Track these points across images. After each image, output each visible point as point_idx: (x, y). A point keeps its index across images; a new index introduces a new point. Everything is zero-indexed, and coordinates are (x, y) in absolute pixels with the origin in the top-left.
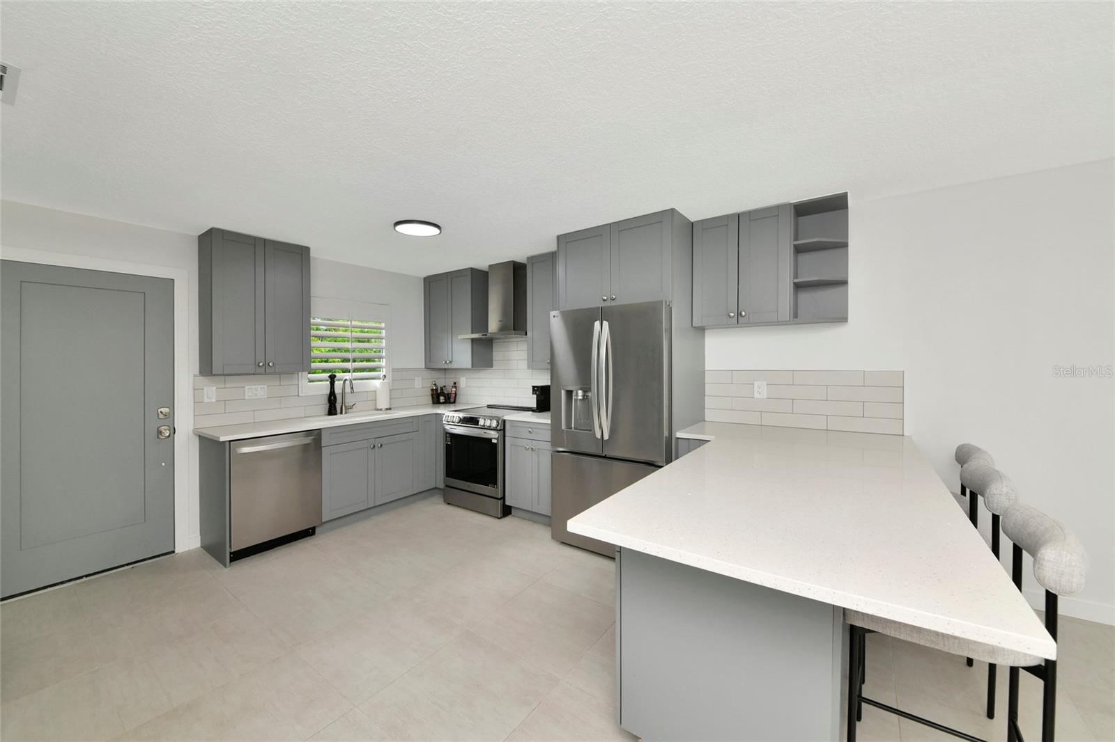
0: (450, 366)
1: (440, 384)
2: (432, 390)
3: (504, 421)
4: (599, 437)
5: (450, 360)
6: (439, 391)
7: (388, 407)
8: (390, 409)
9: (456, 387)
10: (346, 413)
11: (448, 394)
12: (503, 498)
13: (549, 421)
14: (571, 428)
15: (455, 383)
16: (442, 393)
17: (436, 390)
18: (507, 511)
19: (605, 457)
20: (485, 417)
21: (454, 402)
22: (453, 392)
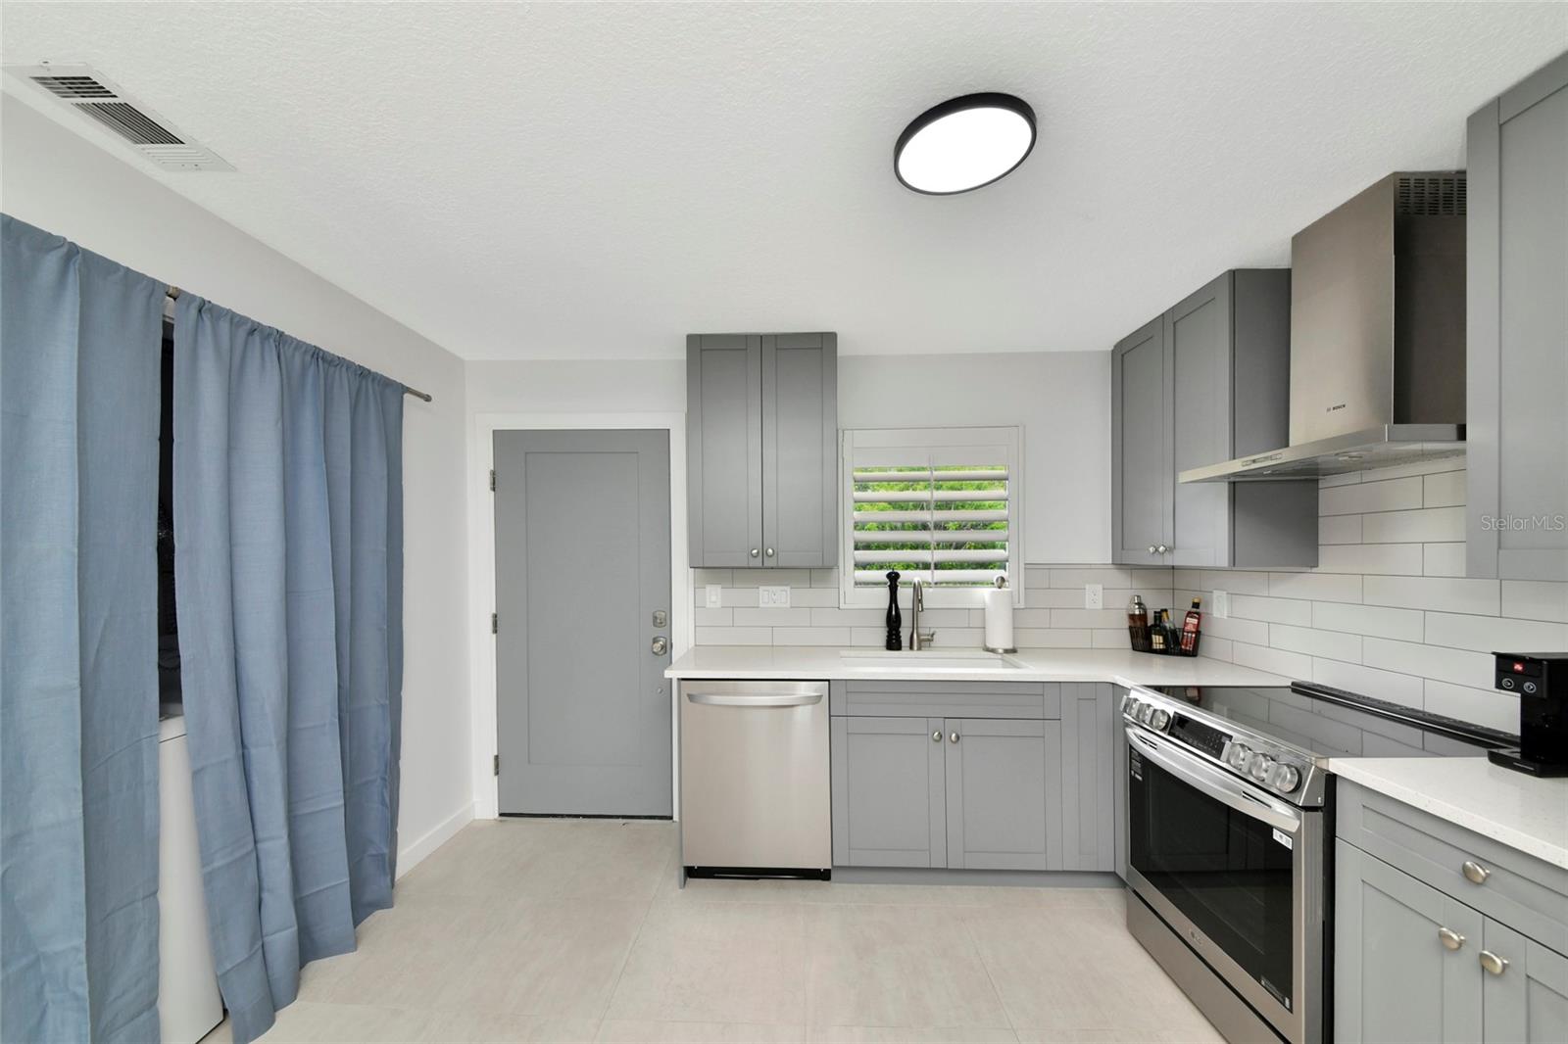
0: (1168, 560)
1: (1153, 605)
2: (1132, 617)
5: (1170, 543)
6: (1150, 622)
7: (1010, 646)
8: (1014, 651)
9: (1198, 615)
10: (919, 649)
11: (1174, 632)
15: (1196, 605)
16: (1158, 626)
17: (1143, 617)
21: (1193, 653)
22: (1190, 628)
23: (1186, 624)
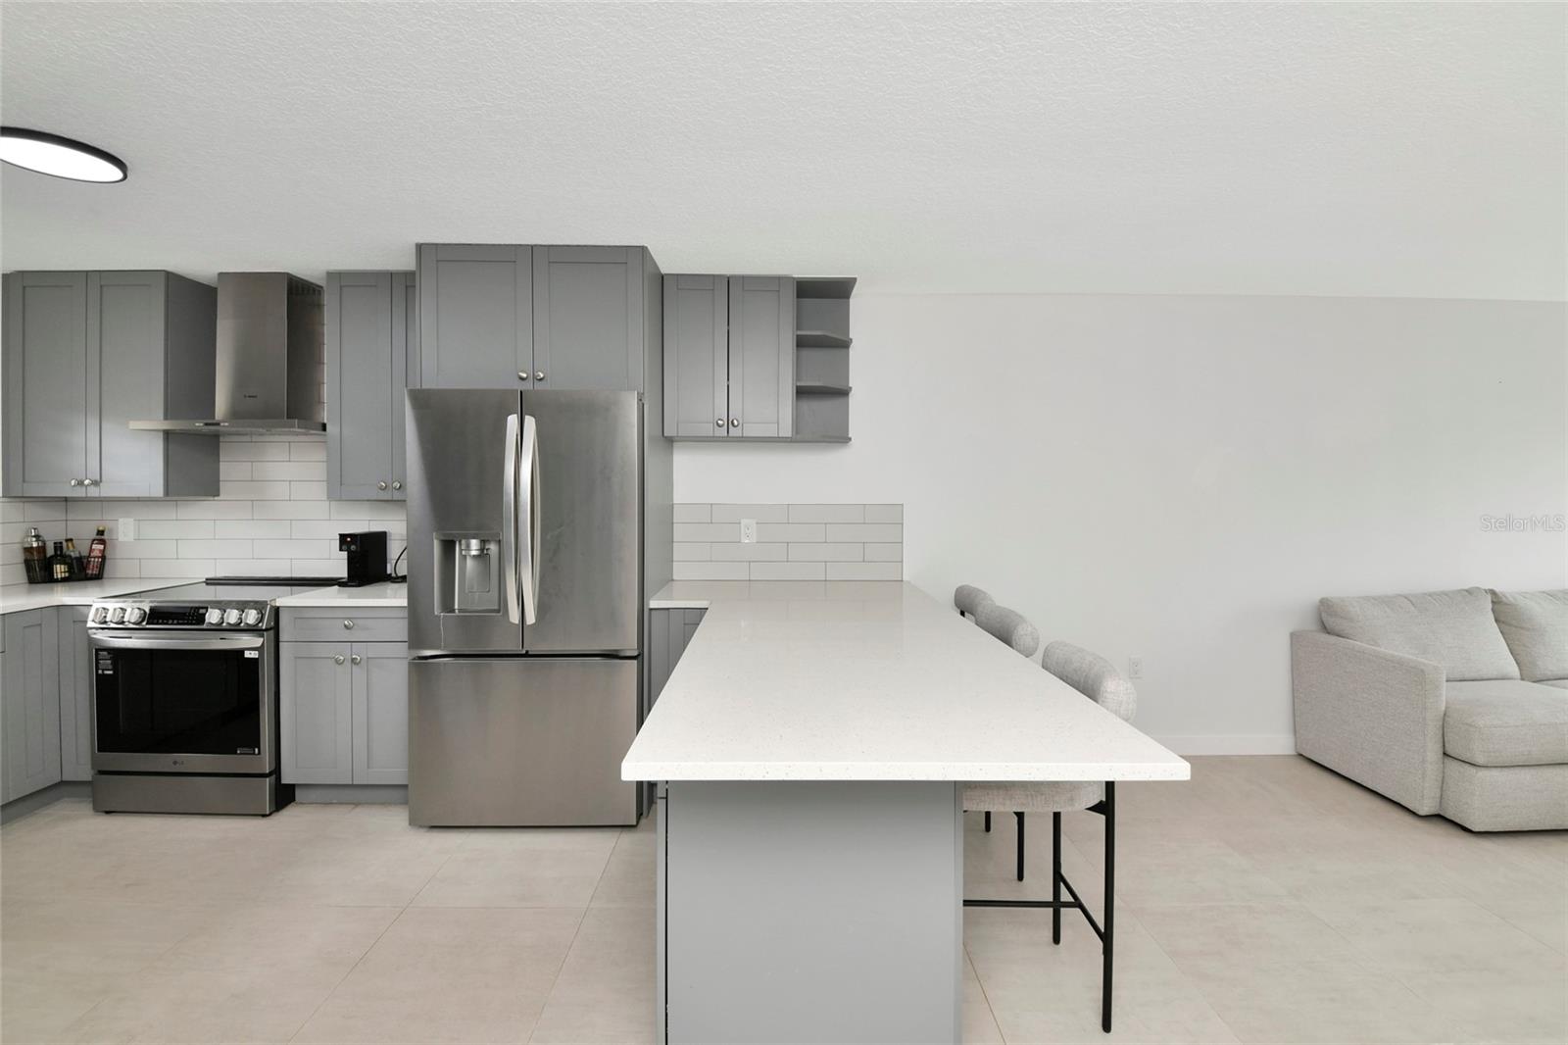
0: (93, 492)
1: (53, 534)
2: (28, 550)
3: (277, 611)
4: (517, 622)
5: (94, 477)
6: (50, 552)
9: (103, 542)
11: (80, 559)
12: (277, 771)
13: (404, 602)
14: (453, 611)
15: (101, 533)
16: (60, 555)
17: (42, 549)
18: (284, 796)
19: (527, 655)
20: (222, 606)
21: (98, 577)
22: (96, 553)
23: (91, 550)
